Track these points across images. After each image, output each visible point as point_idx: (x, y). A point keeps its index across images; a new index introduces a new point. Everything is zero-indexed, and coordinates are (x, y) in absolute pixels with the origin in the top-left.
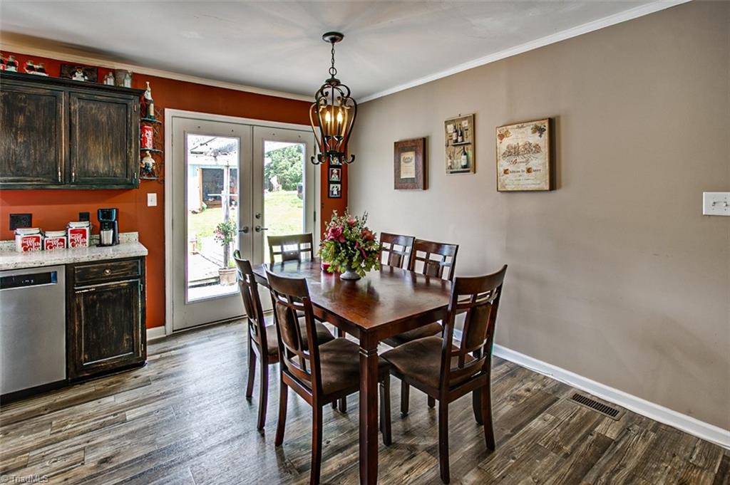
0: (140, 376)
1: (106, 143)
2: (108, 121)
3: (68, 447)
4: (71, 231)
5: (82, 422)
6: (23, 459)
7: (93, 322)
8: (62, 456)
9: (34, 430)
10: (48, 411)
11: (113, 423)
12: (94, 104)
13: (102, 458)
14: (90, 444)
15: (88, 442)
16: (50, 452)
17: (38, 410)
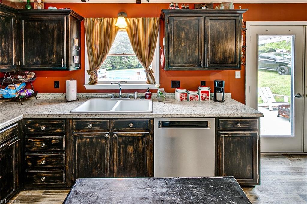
2: (225, 31)
4: (201, 91)
7: (229, 154)
12: (218, 22)
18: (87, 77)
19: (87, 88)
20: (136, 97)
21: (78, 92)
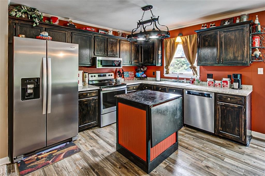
0: (242, 149)
1: (234, 47)
2: (235, 38)
3: (202, 154)
4: (223, 81)
5: (211, 150)
6: (192, 148)
7: (224, 117)
8: (199, 155)
9: (199, 143)
10: (206, 140)
11: (219, 158)
12: (229, 33)
13: (207, 165)
14: (208, 158)
15: (208, 157)
16: (198, 151)
17: (204, 138)
18: (165, 70)
19: (165, 76)
20: (185, 82)
21: (161, 78)
